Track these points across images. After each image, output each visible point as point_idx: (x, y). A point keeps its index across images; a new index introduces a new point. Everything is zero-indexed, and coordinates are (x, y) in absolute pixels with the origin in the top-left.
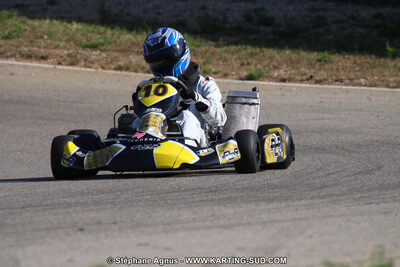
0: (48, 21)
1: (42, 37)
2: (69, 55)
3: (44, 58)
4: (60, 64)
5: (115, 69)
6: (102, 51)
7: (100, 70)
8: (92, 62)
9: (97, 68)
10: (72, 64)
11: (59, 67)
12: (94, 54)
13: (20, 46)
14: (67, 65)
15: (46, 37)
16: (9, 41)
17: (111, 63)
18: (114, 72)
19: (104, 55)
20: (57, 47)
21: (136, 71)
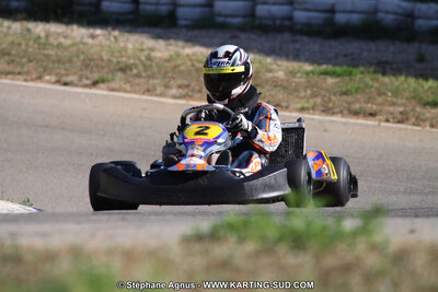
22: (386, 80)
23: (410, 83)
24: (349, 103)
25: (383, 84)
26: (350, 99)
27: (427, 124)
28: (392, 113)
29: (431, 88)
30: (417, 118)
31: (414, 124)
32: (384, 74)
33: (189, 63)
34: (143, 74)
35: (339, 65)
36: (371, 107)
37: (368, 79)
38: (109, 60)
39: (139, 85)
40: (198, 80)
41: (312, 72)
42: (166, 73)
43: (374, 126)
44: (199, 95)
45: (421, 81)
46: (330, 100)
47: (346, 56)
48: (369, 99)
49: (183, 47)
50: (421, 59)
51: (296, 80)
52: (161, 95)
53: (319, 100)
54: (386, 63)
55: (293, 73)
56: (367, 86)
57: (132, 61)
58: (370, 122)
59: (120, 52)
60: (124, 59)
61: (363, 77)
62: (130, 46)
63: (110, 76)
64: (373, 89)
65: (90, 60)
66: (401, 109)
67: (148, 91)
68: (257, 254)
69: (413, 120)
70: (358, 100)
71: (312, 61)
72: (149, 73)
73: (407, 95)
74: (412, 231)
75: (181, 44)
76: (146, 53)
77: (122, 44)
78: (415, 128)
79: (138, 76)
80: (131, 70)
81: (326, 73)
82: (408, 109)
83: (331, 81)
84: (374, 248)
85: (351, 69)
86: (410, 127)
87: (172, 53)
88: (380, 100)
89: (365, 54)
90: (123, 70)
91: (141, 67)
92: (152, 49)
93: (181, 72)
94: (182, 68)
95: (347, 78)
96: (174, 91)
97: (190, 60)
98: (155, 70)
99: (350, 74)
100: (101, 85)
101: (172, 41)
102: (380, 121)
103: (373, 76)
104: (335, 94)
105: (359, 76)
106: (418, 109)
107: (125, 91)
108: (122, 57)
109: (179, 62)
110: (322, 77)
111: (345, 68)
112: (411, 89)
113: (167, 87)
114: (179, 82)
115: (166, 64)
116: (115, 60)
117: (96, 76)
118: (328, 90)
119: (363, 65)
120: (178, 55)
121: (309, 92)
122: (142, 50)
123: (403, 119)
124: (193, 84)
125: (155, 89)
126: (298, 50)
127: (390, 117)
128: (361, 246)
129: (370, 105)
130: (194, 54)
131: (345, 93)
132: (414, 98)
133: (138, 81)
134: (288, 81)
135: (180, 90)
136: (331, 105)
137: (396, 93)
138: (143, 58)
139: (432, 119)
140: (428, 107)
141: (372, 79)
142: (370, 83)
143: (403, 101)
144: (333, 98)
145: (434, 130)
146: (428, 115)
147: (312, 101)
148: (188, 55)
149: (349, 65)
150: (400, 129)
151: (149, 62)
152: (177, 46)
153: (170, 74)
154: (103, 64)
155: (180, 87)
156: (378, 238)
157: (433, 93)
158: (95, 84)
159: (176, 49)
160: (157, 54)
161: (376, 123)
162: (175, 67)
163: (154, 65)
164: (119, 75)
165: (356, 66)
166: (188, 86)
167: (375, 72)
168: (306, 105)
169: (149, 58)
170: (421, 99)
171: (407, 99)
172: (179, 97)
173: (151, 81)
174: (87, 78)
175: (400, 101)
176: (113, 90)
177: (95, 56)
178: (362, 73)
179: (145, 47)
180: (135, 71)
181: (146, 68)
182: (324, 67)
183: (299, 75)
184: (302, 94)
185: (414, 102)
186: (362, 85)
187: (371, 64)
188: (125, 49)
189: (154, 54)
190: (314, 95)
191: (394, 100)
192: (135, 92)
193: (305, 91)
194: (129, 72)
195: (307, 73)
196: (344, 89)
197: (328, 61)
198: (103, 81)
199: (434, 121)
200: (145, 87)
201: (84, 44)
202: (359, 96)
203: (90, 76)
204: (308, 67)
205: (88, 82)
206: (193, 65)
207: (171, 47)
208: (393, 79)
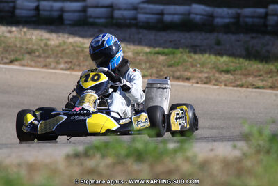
0: (207, 56)
1: (196, 66)
2: (206, 78)
3: (188, 79)
4: (197, 83)
5: (234, 86)
6: (232, 74)
7: (223, 87)
8: (221, 82)
9: (221, 86)
10: (205, 83)
11: (195, 85)
12: (225, 77)
13: (176, 72)
14: (202, 84)
15: (199, 66)
16: (170, 69)
17: (234, 82)
18: (231, 88)
19: (232, 77)
20: (201, 72)
21: (247, 87)
22: (197, 57)
23: (211, 59)
24: (174, 72)
25: (195, 60)
26: (174, 69)
27: (223, 84)
28: (200, 78)
29: (225, 61)
30: (216, 80)
31: (214, 85)
32: (195, 53)
33: (72, 48)
34: (43, 55)
35: (167, 48)
36: (187, 74)
37: (185, 57)
38: (21, 47)
39: (39, 62)
40: (77, 59)
41: (150, 52)
42: (57, 54)
43: (189, 86)
44: (78, 68)
45: (219, 57)
46: (161, 70)
47: (171, 42)
48: (186, 69)
49: (68, 38)
50: (218, 43)
51: (140, 58)
52: (54, 68)
53: (154, 70)
54: (197, 46)
55: (137, 53)
56: (185, 61)
57: (35, 47)
58: (186, 84)
59: (27, 41)
60: (30, 46)
61: (182, 55)
62: (34, 38)
63: (21, 57)
64: (188, 63)
65: (9, 47)
66: (206, 75)
67: (46, 66)
68: (114, 165)
69: (214, 82)
70: (178, 70)
71: (150, 45)
72: (46, 55)
73: (210, 66)
74: (212, 150)
75: (66, 36)
76: (44, 42)
77: (29, 37)
78: (215, 87)
79: (39, 56)
80: (35, 53)
81: (159, 53)
82: (210, 75)
83: (161, 58)
84: (187, 159)
85: (174, 50)
86: (211, 86)
87: (61, 41)
88: (193, 69)
89: (183, 41)
90: (30, 52)
91: (41, 51)
92: (49, 39)
93: (66, 54)
94: (67, 51)
95: (172, 56)
96: (62, 66)
97: (73, 46)
98: (50, 52)
99: (174, 53)
100: (16, 63)
101: (61, 34)
102: (193, 83)
103: (188, 55)
104: (164, 66)
105: (179, 55)
106: (217, 75)
107: (31, 66)
108: (29, 44)
109: (65, 47)
110: (156, 55)
111: (170, 50)
112: (212, 62)
113: (58, 63)
114: (66, 60)
115: (57, 49)
116: (24, 47)
117: (12, 57)
118: (160, 64)
119: (182, 48)
120: (65, 43)
121: (148, 65)
122: (42, 40)
123: (207, 81)
124: (75, 61)
125: (50, 64)
126: (141, 39)
127: (199, 80)
128: (179, 159)
129: (186, 73)
130: (75, 42)
131: (170, 66)
132: (214, 68)
133: (39, 60)
134: (134, 58)
135: (66, 65)
136: (162, 73)
137: (203, 65)
138: (42, 45)
139: (225, 81)
140: (223, 74)
141: (188, 56)
142: (187, 59)
143: (207, 70)
144: (163, 69)
145: (227, 88)
146: (223, 78)
147: (150, 71)
148: (71, 43)
149: (173, 48)
150: (205, 88)
151: (46, 48)
152: (63, 37)
153: (60, 55)
154: (17, 49)
155: (66, 63)
156: (189, 154)
157: (226, 65)
158: (12, 62)
159: (63, 39)
160: (52, 43)
161: (190, 84)
162: (63, 50)
163: (49, 49)
164: (27, 56)
165: (177, 48)
166: (71, 62)
167: (190, 52)
168: (146, 73)
169: (46, 45)
170: (218, 69)
171: (210, 68)
172: (66, 70)
173: (48, 60)
174: (7, 58)
175: (205, 70)
176: (24, 66)
177: (12, 45)
178: (181, 52)
179: (43, 38)
180: (37, 54)
181: (44, 51)
182: (157, 49)
183: (141, 54)
184: (144, 66)
185: (214, 70)
186: (181, 61)
187: (187, 47)
188: (31, 39)
189: (49, 43)
190: (151, 67)
191: (202, 69)
192: (38, 67)
193: (145, 64)
194: (33, 54)
195: (147, 53)
196: (170, 63)
197: (160, 46)
198: (17, 60)
199: (227, 83)
200: (44, 64)
201: (5, 37)
202: (179, 67)
203: (8, 57)
204: (147, 49)
205: (7, 61)
206: (74, 49)
207: (60, 38)
208: (201, 56)
